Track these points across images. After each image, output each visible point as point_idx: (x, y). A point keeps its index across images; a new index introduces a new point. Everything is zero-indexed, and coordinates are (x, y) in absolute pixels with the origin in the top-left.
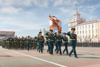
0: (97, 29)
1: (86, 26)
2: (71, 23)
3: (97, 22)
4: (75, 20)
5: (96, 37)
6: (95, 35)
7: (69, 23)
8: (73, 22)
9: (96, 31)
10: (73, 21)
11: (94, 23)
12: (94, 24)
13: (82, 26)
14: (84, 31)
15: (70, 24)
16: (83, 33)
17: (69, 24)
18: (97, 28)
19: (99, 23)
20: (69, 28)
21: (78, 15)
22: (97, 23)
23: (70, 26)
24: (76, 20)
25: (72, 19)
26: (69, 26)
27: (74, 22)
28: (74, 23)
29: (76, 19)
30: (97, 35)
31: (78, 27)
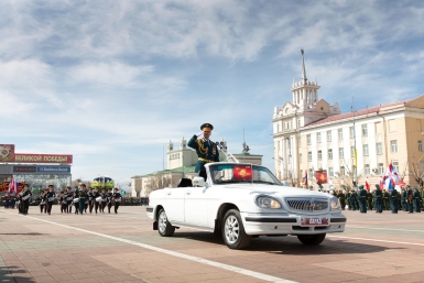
0: (380, 144)
1: (340, 130)
2: (283, 119)
3: (381, 116)
4: (298, 108)
5: (377, 172)
6: (373, 166)
7: (276, 121)
8: (290, 118)
9: (377, 149)
10: (291, 111)
11: (368, 118)
12: (370, 123)
13: (323, 131)
14: (330, 150)
15: (280, 122)
16: (330, 156)
17: (275, 125)
18: (381, 140)
19: (387, 118)
20: (276, 140)
21: (311, 89)
22: (381, 119)
23: (281, 130)
24: (301, 110)
25: (288, 106)
26: (275, 132)
27: (296, 116)
28: (294, 119)
29: (301, 105)
30: (381, 165)
31: (308, 136)
